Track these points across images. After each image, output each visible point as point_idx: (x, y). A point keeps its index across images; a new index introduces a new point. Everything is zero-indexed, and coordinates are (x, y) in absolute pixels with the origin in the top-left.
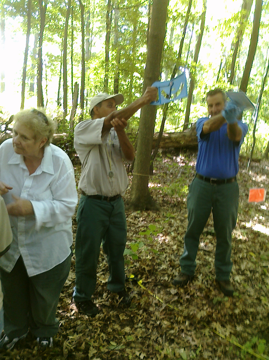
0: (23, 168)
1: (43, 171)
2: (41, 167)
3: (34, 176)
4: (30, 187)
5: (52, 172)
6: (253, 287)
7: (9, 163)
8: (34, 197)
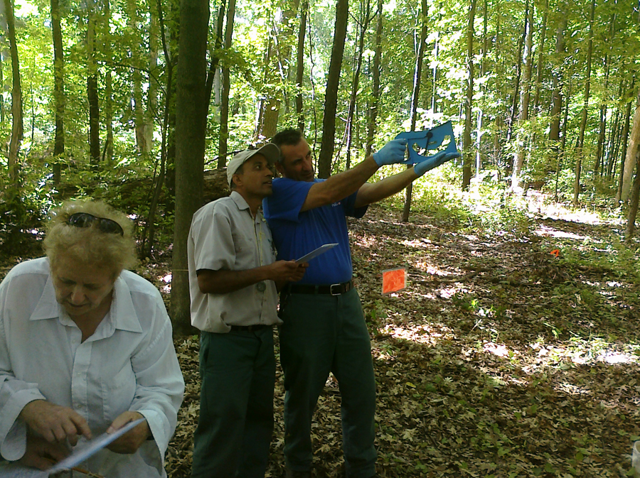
0: (66, 326)
1: (116, 330)
2: (112, 321)
3: (94, 343)
4: (89, 363)
5: (138, 328)
6: (435, 445)
7: (33, 318)
8: (103, 385)
